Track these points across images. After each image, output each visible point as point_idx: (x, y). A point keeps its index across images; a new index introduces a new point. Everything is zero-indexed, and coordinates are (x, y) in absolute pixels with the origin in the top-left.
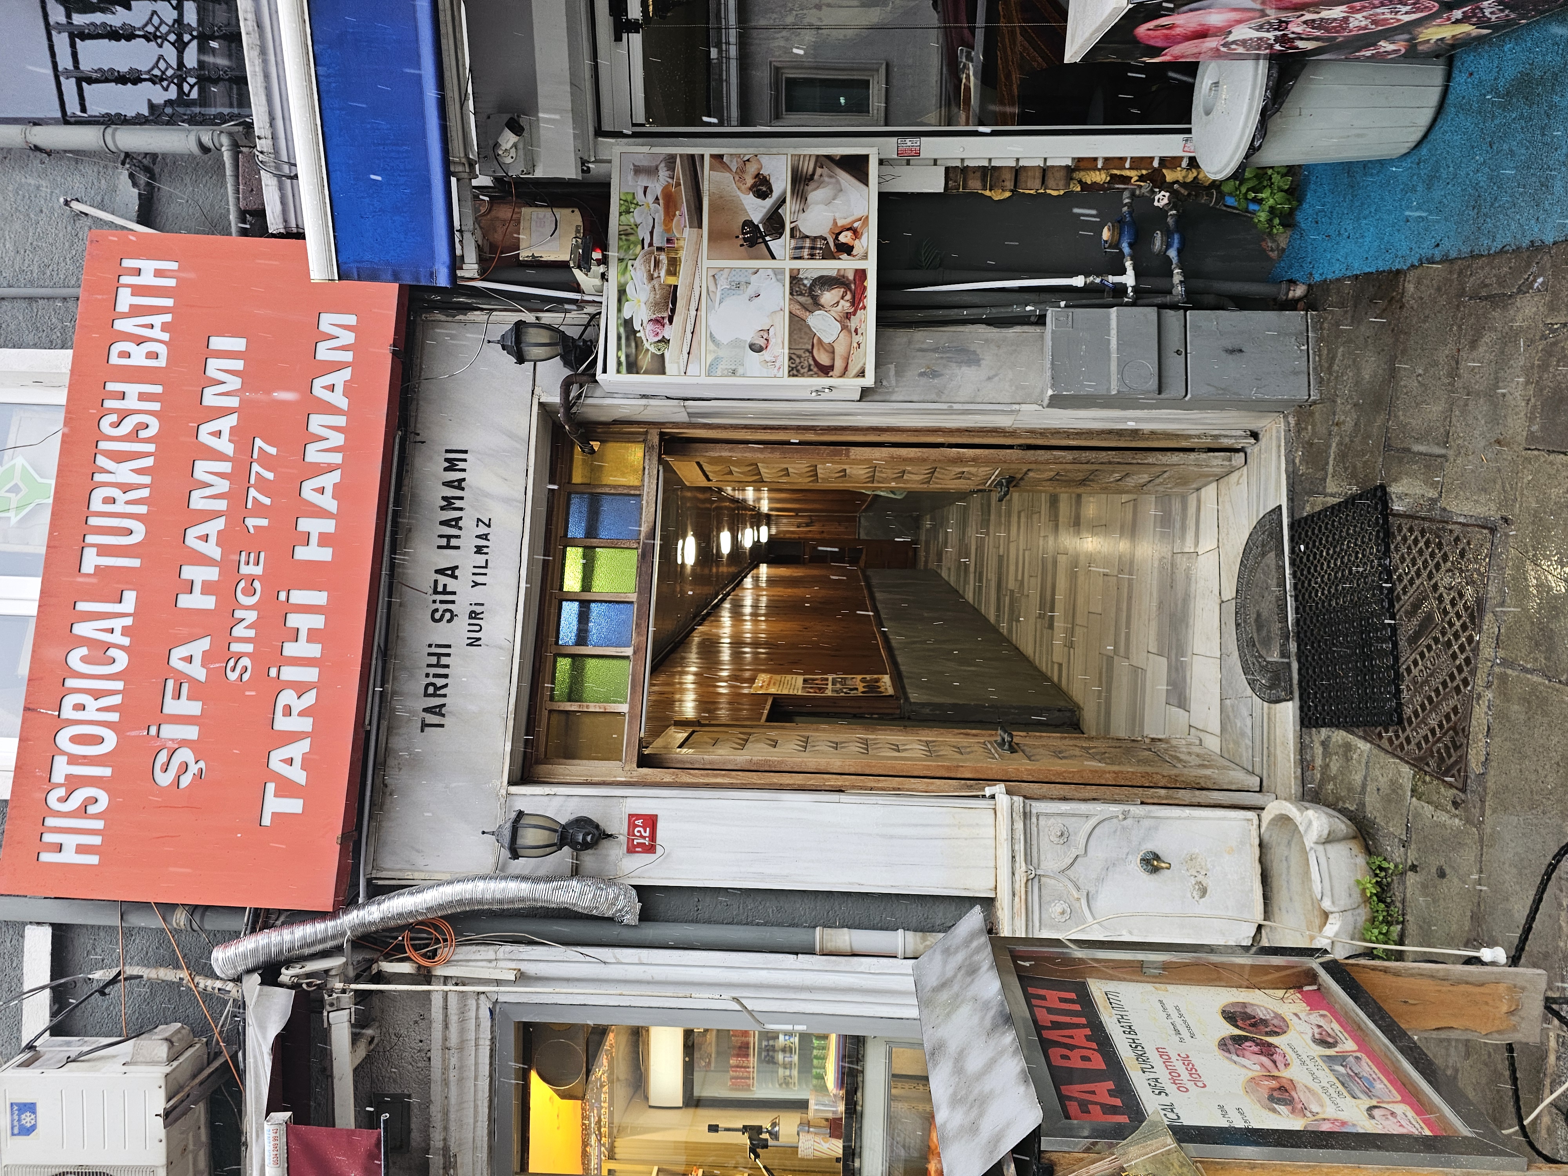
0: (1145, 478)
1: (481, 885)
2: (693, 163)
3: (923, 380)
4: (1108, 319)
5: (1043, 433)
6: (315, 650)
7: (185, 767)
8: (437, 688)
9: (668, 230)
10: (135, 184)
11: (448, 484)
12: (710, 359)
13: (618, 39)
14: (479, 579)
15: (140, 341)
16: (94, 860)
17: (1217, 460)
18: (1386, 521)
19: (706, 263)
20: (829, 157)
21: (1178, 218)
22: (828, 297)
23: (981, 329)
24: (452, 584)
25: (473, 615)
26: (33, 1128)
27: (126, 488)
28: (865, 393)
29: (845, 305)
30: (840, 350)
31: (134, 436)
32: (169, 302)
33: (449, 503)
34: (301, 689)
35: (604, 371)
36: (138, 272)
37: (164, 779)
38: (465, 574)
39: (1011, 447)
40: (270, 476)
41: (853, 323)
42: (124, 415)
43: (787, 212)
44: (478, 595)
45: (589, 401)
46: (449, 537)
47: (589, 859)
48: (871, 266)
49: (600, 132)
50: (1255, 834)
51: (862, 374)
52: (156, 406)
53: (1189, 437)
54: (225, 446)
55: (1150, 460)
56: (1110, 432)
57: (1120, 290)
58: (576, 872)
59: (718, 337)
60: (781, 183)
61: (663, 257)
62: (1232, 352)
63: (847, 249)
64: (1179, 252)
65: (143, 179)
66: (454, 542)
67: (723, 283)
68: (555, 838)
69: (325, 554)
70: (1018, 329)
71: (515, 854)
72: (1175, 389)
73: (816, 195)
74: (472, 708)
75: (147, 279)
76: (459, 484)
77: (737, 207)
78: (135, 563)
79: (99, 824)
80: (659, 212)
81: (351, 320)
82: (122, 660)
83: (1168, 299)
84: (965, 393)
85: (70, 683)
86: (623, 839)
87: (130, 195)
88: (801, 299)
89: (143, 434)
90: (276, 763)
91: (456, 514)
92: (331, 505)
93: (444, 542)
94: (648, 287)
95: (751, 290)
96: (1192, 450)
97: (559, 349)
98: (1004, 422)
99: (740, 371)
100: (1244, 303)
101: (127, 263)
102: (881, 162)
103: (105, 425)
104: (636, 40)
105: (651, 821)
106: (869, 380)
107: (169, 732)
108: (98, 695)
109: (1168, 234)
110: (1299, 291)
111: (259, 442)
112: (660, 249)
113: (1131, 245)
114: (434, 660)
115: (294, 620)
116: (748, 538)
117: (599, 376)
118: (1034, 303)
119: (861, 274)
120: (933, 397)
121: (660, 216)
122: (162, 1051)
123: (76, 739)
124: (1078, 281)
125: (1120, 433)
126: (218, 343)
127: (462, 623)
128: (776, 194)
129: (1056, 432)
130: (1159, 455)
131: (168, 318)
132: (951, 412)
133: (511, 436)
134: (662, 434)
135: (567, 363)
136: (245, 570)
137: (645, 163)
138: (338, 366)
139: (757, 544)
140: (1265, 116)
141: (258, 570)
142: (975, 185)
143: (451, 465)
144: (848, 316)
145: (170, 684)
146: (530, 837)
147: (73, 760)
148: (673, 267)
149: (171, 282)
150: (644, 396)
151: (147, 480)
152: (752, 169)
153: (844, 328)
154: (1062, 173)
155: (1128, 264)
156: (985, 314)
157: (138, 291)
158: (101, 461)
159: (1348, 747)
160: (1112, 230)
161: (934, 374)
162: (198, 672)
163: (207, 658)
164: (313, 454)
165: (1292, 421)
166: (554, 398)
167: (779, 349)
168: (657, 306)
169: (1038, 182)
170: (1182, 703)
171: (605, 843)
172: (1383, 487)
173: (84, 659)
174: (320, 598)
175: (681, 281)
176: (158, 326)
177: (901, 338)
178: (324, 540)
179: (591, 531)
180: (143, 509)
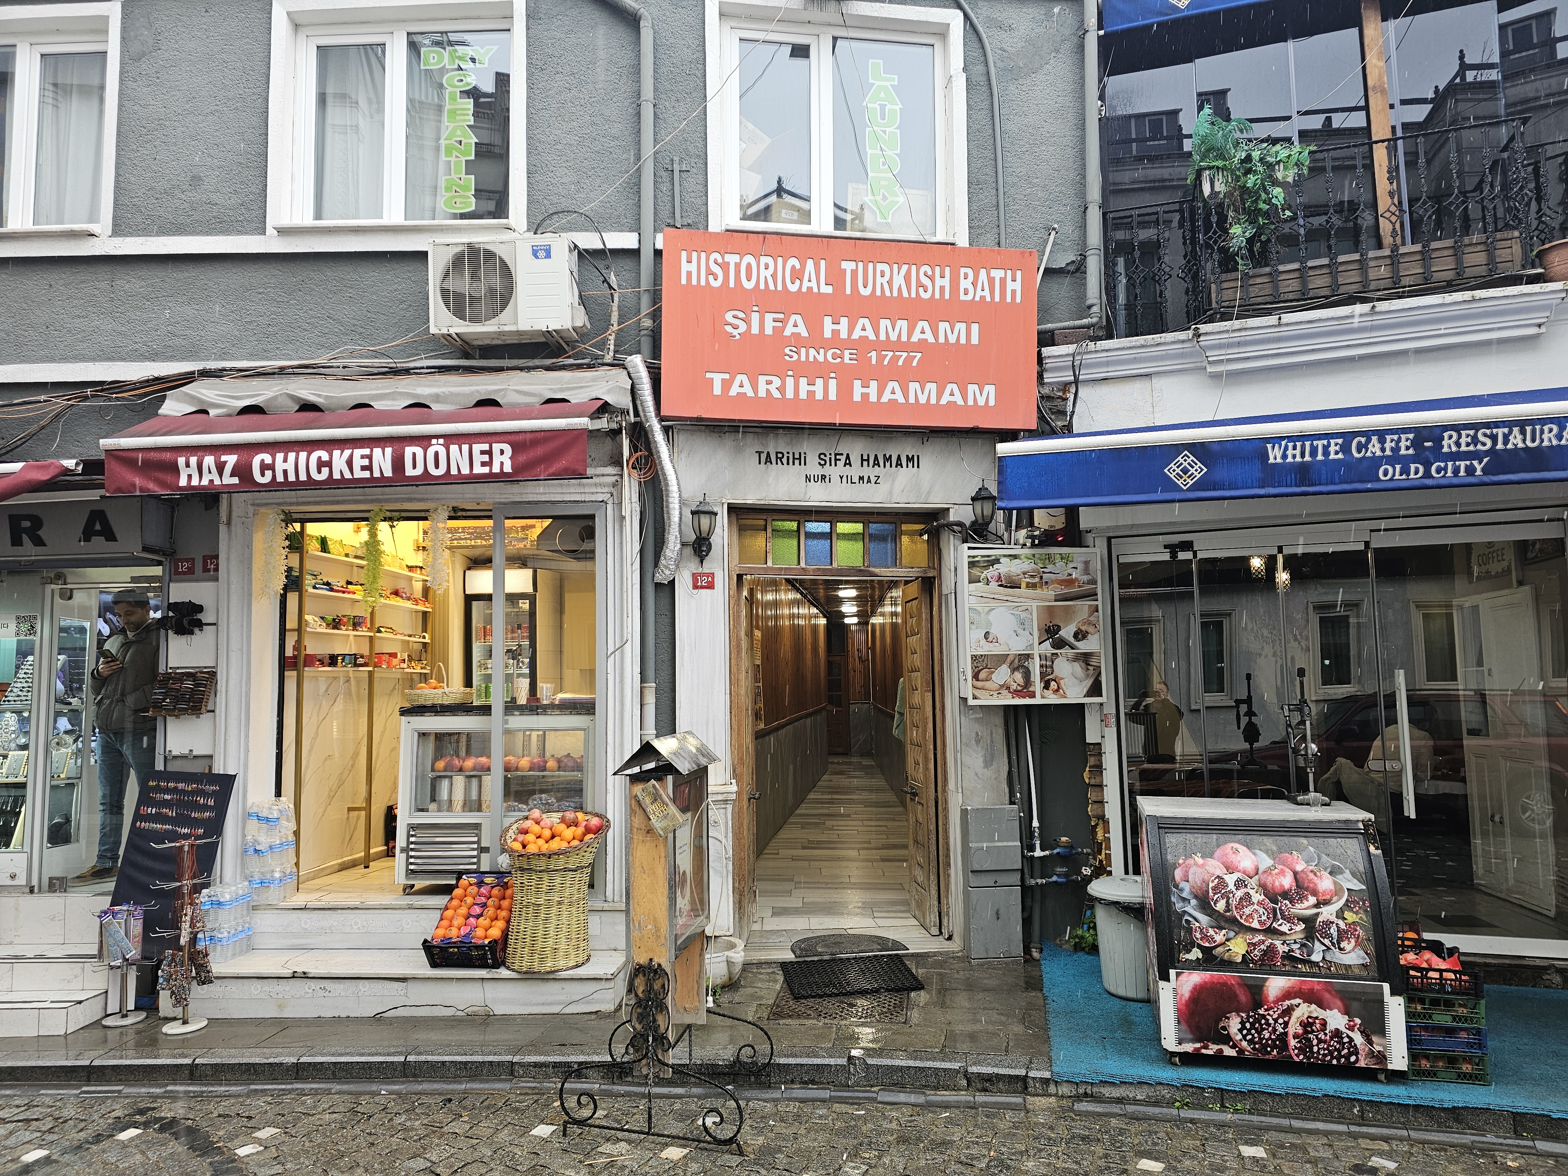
0: (920, 879)
1: (676, 495)
2: (1093, 595)
3: (974, 735)
4: (1014, 841)
5: (946, 809)
6: (803, 395)
7: (736, 327)
8: (781, 459)
9: (1053, 582)
10: (1068, 264)
11: (899, 458)
12: (979, 609)
13: (1166, 547)
14: (844, 479)
15: (974, 284)
16: (684, 281)
17: (934, 918)
18: (905, 990)
19: (1034, 604)
20: (1100, 673)
21: (1076, 881)
22: (1019, 676)
23: (1006, 768)
24: (841, 464)
25: (823, 477)
26: (537, 257)
27: (890, 283)
28: (964, 700)
29: (1014, 687)
30: (988, 684)
31: (920, 285)
32: (997, 299)
33: (887, 459)
34: (782, 389)
35: (969, 548)
36: (1014, 280)
37: (729, 317)
38: (847, 471)
39: (936, 791)
40: (900, 363)
41: (1004, 692)
42: (932, 278)
43: (1066, 651)
44: (835, 479)
45: (952, 537)
46: (868, 460)
47: (689, 551)
48: (1037, 701)
49: (1109, 539)
50: (721, 933)
51: (975, 698)
52: (937, 296)
53: (947, 898)
54: (916, 337)
55: (932, 877)
56: (948, 850)
57: (1032, 848)
58: (684, 544)
59: (992, 613)
60: (1083, 646)
61: (1037, 580)
62: (997, 914)
63: (1047, 687)
64: (1056, 882)
65: (1072, 268)
66: (865, 463)
67: (1024, 615)
68: (704, 535)
69: (857, 398)
70: (1007, 790)
71: (693, 513)
72: (974, 880)
73: (1078, 668)
74: (771, 480)
75: (1010, 286)
76: (899, 464)
77: (1068, 623)
78: (848, 291)
79: (703, 283)
80: (1063, 576)
81: (992, 403)
82: (793, 288)
83: (1027, 876)
84: (967, 760)
85: (780, 260)
86: (700, 570)
87: (1060, 263)
88: (1016, 661)
89: (921, 289)
90: (740, 378)
91: (882, 464)
92: (885, 399)
93: (865, 457)
94: (1019, 572)
95: (1020, 631)
96: (939, 903)
97: (980, 521)
98: (951, 785)
99: (973, 627)
100: (1027, 922)
101: (1019, 273)
102: (1101, 704)
103: (926, 268)
104: (1166, 557)
105: (710, 586)
106: (971, 702)
107: (755, 317)
108: (774, 276)
109: (1066, 875)
110: (1036, 954)
111: (919, 355)
112: (1041, 578)
113: (1058, 853)
114: (797, 456)
115: (819, 382)
116: (849, 608)
117: (966, 545)
118: (1021, 798)
119: (1032, 695)
120: (964, 741)
121: (1060, 577)
122: (579, 323)
123: (749, 266)
124: (1035, 823)
125: (948, 856)
126: (975, 328)
127: (818, 471)
128: (1077, 644)
129: (946, 817)
130: (936, 882)
131: (988, 299)
132: (956, 752)
133: (929, 493)
134: (934, 578)
135: (974, 523)
136: (847, 352)
137: (1091, 567)
138: (965, 397)
139: (843, 616)
140: (1116, 904)
141: (847, 360)
142: (1092, 761)
143: (910, 459)
144: (1008, 688)
145: (781, 316)
146: (705, 521)
147: (738, 266)
148: (1031, 586)
149: (1009, 300)
150: (956, 569)
151: (895, 294)
152: (1091, 629)
153: (1002, 686)
154: (1100, 812)
155: (1047, 853)
156: (1015, 770)
157: (1003, 281)
158: (905, 268)
159: (776, 981)
160: (1067, 842)
161: (978, 741)
162: (789, 331)
163: (796, 335)
164: (914, 386)
165: (960, 954)
166: (952, 517)
167: (986, 649)
168: (1009, 578)
169: (1095, 799)
170: (774, 914)
171: (698, 560)
172: (923, 988)
173: (793, 267)
174: (832, 396)
175: (1023, 591)
176: (983, 293)
177: (998, 720)
178: (865, 396)
179: (873, 537)
180: (878, 293)
